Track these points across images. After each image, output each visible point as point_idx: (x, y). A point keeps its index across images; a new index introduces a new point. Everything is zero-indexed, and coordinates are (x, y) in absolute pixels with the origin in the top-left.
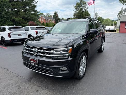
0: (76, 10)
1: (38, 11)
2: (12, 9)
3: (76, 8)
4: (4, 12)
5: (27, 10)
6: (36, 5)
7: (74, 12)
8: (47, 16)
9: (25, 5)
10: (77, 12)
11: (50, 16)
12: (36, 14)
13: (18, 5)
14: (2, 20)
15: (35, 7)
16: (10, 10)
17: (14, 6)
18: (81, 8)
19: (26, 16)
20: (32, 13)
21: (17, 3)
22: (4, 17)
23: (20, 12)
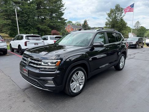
0: (109, 18)
1: (65, 19)
2: (38, 17)
3: (109, 15)
4: (29, 20)
5: (54, 17)
6: (63, 12)
7: (107, 21)
8: (76, 25)
9: (52, 13)
10: (111, 20)
11: (79, 25)
12: (63, 22)
13: (45, 12)
14: (27, 27)
15: (62, 14)
16: (36, 18)
17: (40, 14)
18: (116, 16)
19: (52, 24)
20: (59, 20)
21: (43, 10)
22: (29, 25)
23: (45, 20)
